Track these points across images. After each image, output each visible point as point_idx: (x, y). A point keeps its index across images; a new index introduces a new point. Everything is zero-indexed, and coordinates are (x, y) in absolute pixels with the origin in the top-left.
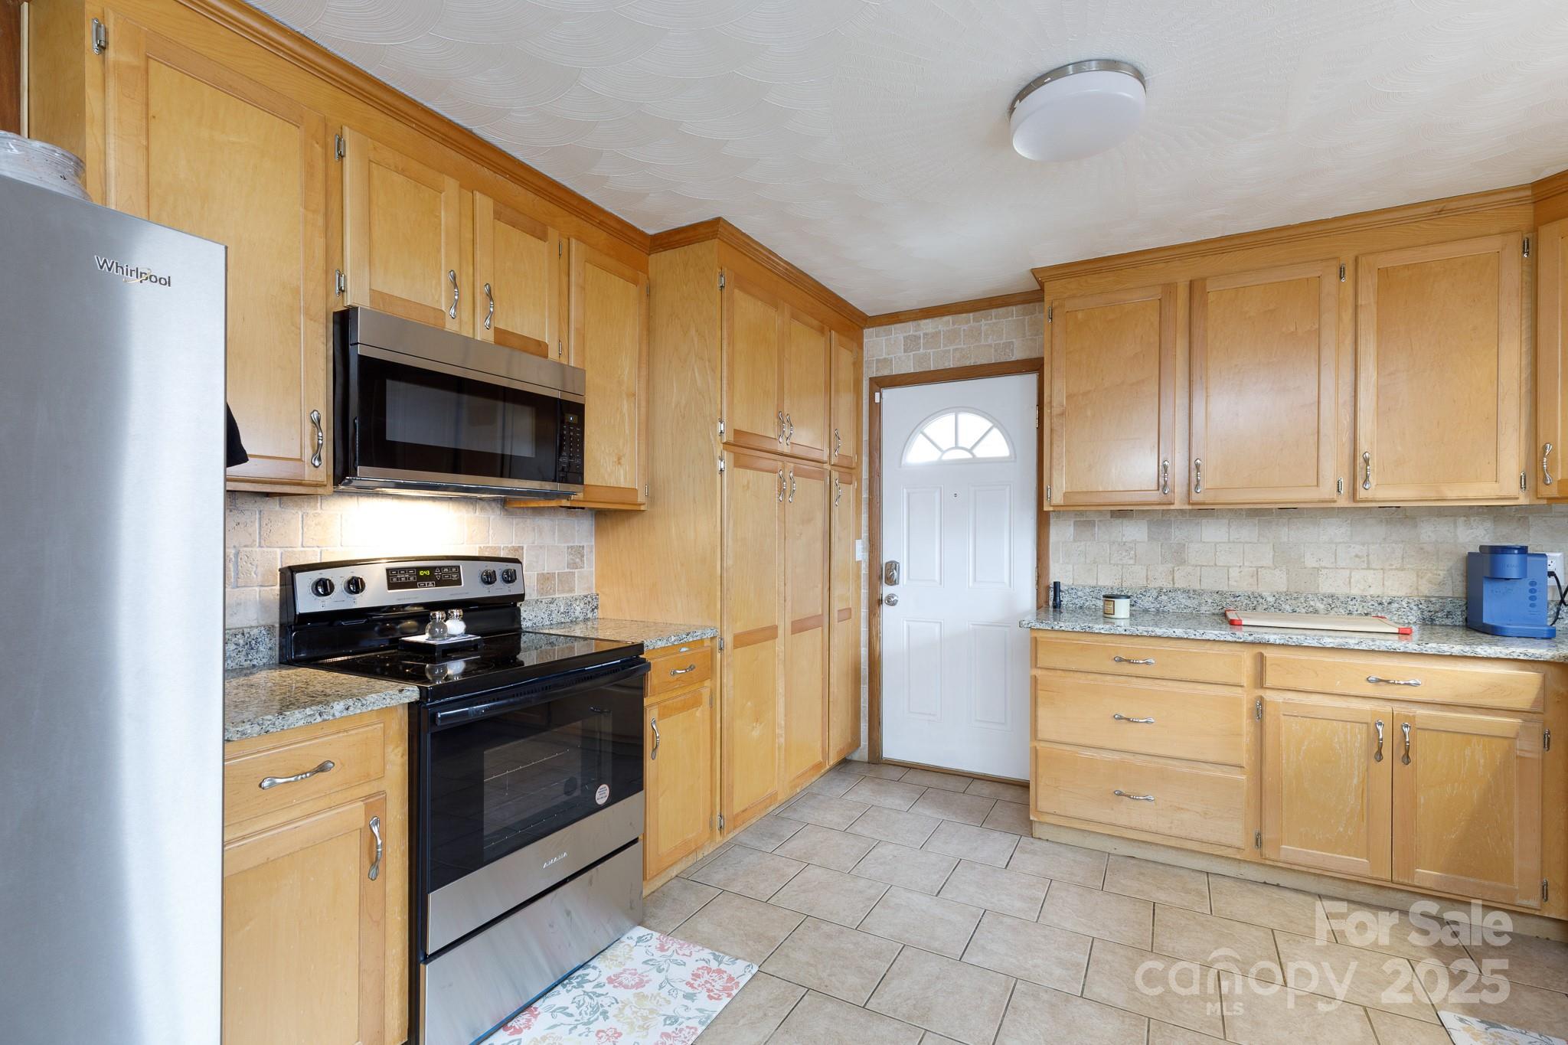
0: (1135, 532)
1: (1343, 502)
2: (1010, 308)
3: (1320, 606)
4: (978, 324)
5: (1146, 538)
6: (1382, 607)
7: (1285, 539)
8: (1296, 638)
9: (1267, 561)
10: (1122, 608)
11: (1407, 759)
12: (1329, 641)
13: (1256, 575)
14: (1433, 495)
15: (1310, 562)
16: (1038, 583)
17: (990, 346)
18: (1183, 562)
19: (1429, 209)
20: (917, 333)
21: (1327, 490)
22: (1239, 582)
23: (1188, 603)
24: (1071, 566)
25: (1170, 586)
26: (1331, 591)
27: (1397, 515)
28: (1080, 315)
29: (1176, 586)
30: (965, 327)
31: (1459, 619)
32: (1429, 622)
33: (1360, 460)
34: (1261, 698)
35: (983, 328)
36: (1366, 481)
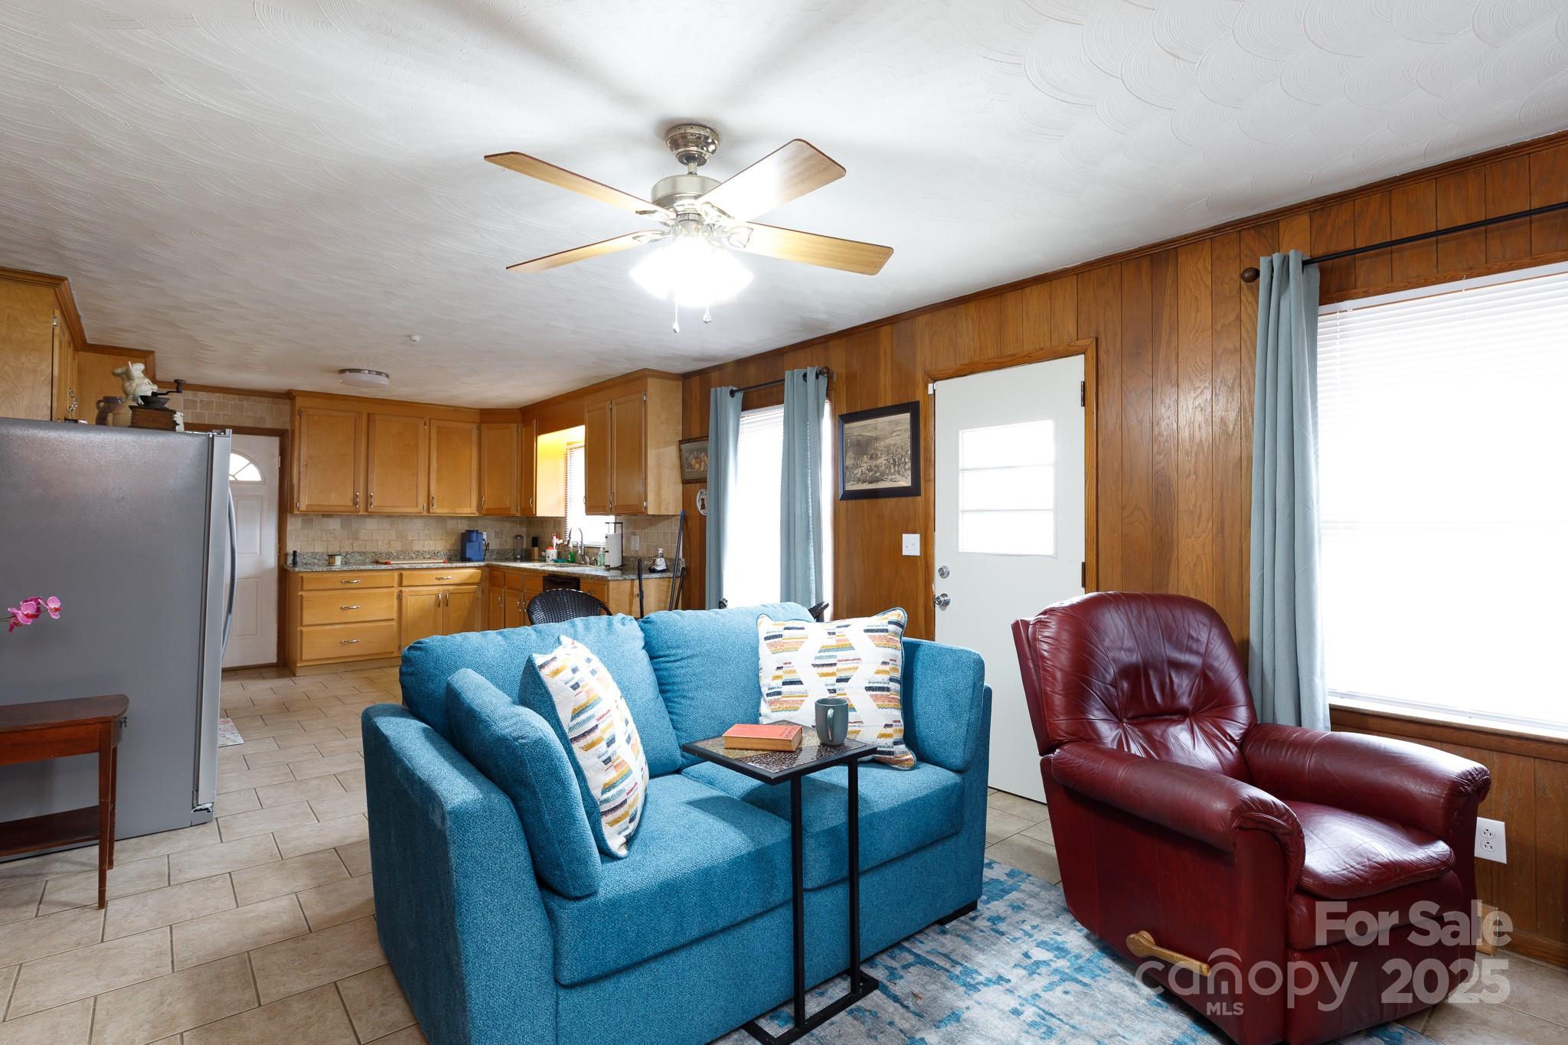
0: (334, 524)
1: (425, 514)
2: (263, 399)
3: (414, 556)
4: (241, 403)
5: (340, 528)
6: (435, 555)
7: (400, 528)
8: (414, 566)
9: (394, 538)
10: (338, 560)
11: (447, 605)
12: (424, 566)
13: (389, 544)
14: (453, 512)
15: (410, 538)
16: (279, 552)
17: (249, 417)
18: (357, 539)
19: (453, 408)
20: (196, 399)
21: (419, 509)
22: (382, 547)
23: (360, 558)
24: (299, 543)
25: (351, 551)
26: (417, 549)
27: (441, 518)
28: (316, 418)
29: (355, 550)
30: (233, 403)
31: (459, 558)
32: (450, 560)
33: (431, 498)
34: (401, 591)
35: (245, 406)
36: (433, 505)
